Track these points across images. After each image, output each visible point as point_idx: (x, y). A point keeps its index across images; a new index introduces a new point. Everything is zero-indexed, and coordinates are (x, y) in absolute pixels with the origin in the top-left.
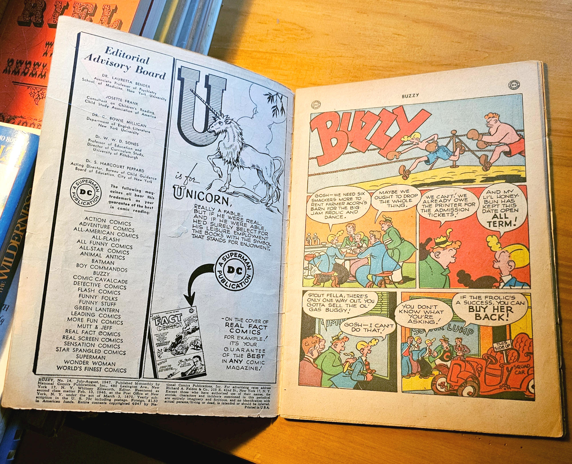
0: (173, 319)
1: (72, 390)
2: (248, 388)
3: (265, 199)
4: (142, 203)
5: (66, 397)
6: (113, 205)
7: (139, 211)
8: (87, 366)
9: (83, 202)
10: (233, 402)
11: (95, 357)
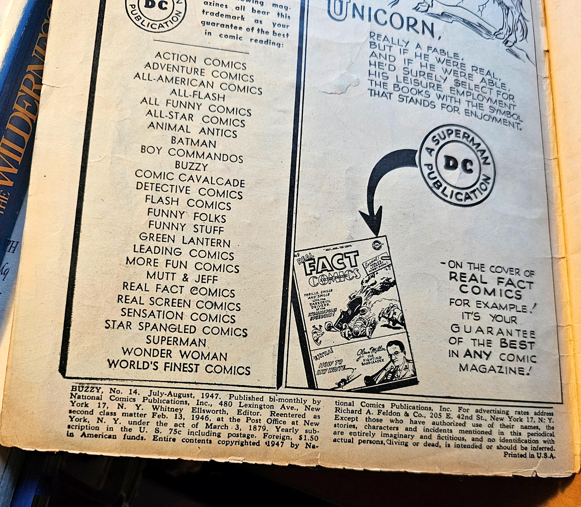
0: (340, 261)
1: (140, 412)
2: (507, 414)
3: (501, 31)
4: (267, 26)
5: (128, 427)
6: (210, 28)
7: (261, 41)
8: (168, 360)
9: (151, 22)
10: (478, 443)
11: (184, 341)
